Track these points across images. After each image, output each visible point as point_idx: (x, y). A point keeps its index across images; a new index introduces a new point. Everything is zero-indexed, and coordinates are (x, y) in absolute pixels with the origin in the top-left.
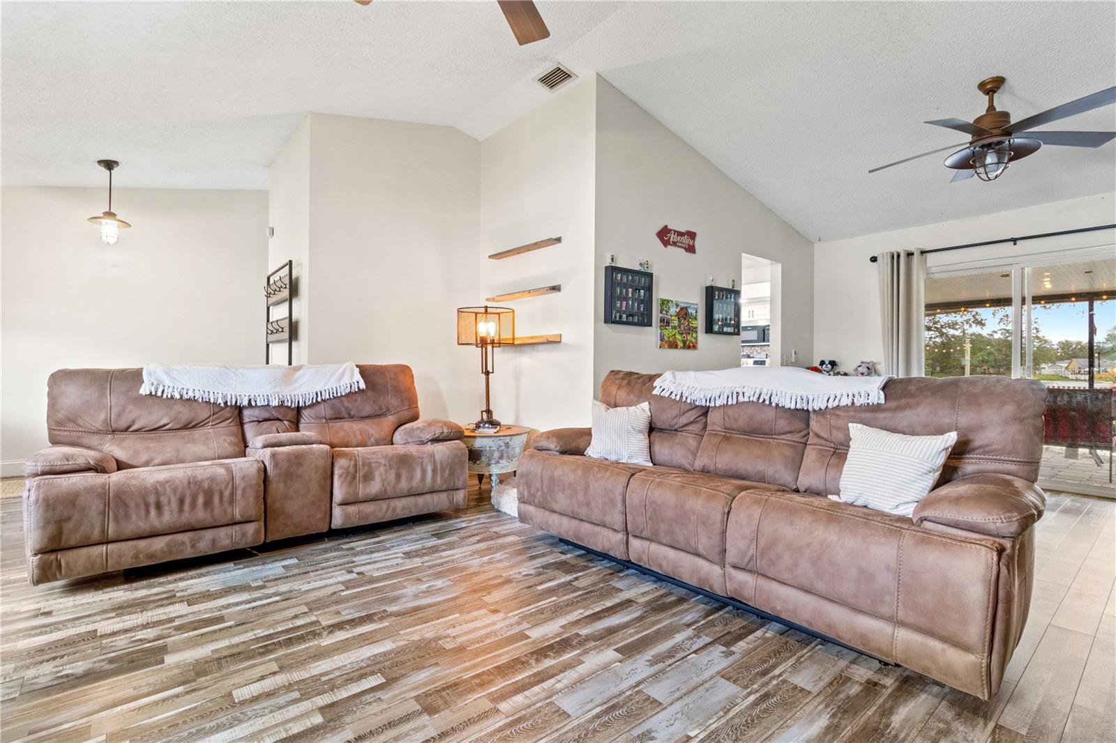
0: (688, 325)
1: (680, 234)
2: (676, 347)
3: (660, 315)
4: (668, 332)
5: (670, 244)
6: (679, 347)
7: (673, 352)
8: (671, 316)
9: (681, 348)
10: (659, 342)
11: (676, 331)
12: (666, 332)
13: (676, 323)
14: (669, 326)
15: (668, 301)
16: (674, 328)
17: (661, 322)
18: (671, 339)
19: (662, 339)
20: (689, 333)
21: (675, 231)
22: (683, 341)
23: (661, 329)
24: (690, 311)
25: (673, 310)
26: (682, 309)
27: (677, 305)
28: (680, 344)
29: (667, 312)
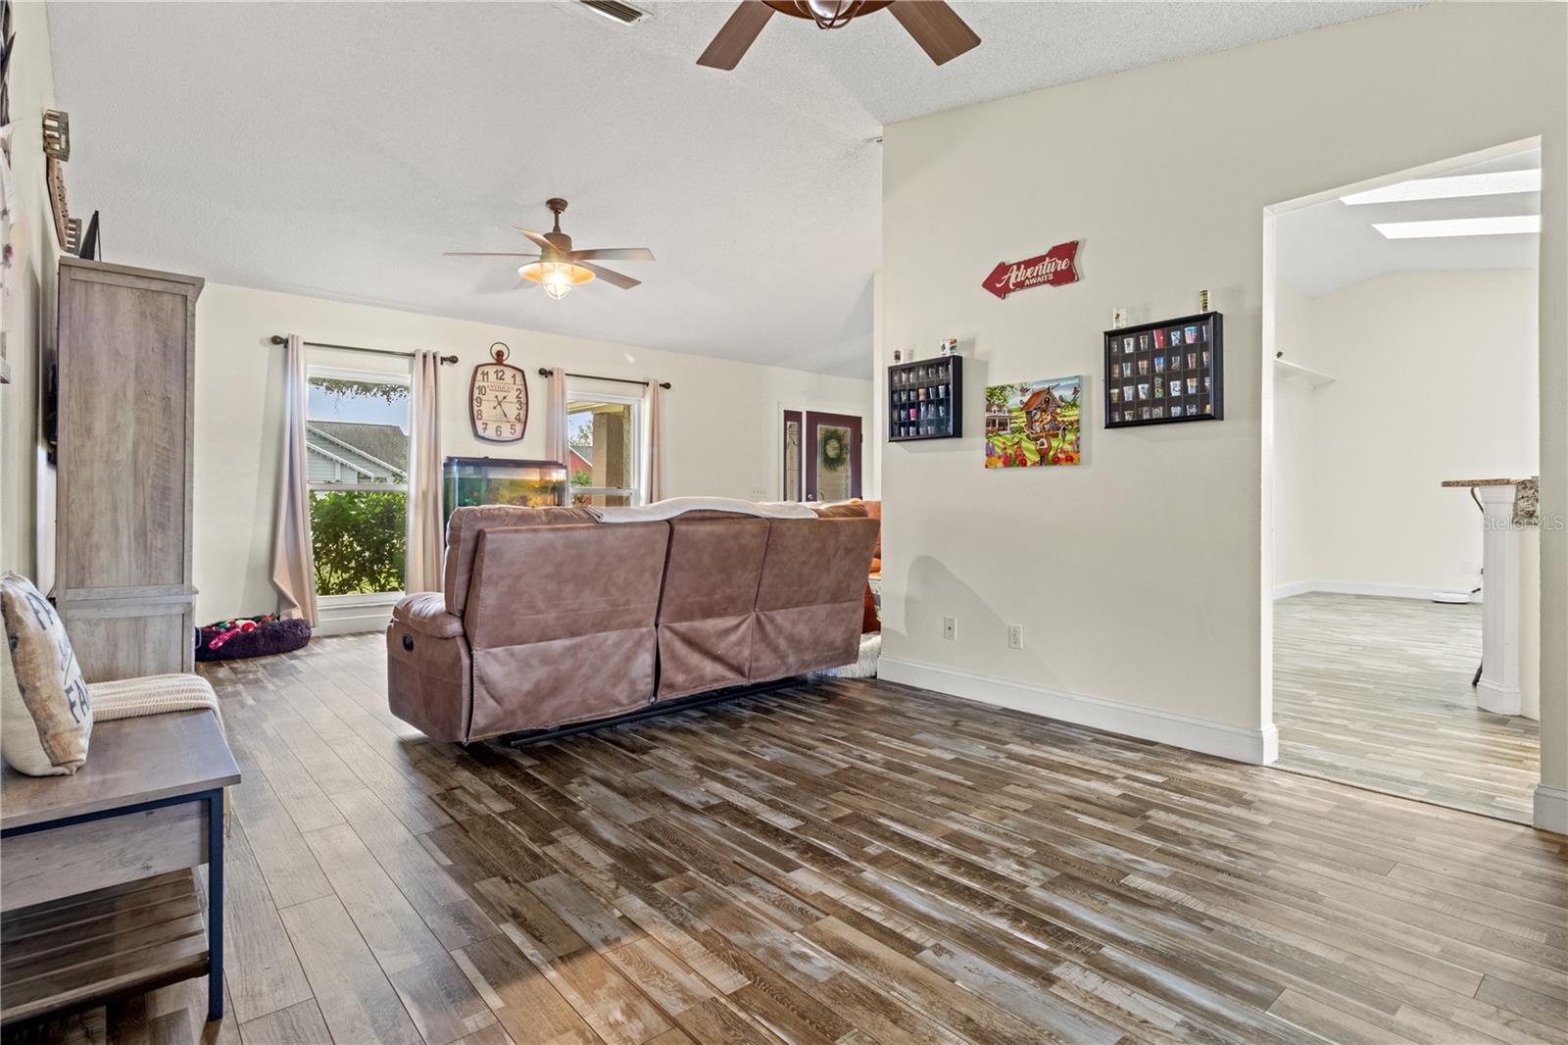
0: (1054, 419)
1: (1030, 263)
2: (1023, 463)
3: (987, 415)
4: (1003, 441)
5: (1010, 291)
6: (1029, 463)
7: (1016, 473)
8: (1009, 411)
9: (1034, 464)
10: (986, 458)
11: (1023, 436)
12: (998, 442)
13: (1022, 420)
14: (1004, 430)
15: (1003, 388)
16: (1020, 430)
17: (988, 425)
18: (1009, 451)
19: (990, 453)
20: (1057, 436)
21: (1019, 265)
22: (1039, 451)
23: (988, 438)
24: (1056, 394)
25: (1015, 401)
26: (1036, 394)
27: (1024, 391)
28: (1034, 457)
29: (1000, 407)
